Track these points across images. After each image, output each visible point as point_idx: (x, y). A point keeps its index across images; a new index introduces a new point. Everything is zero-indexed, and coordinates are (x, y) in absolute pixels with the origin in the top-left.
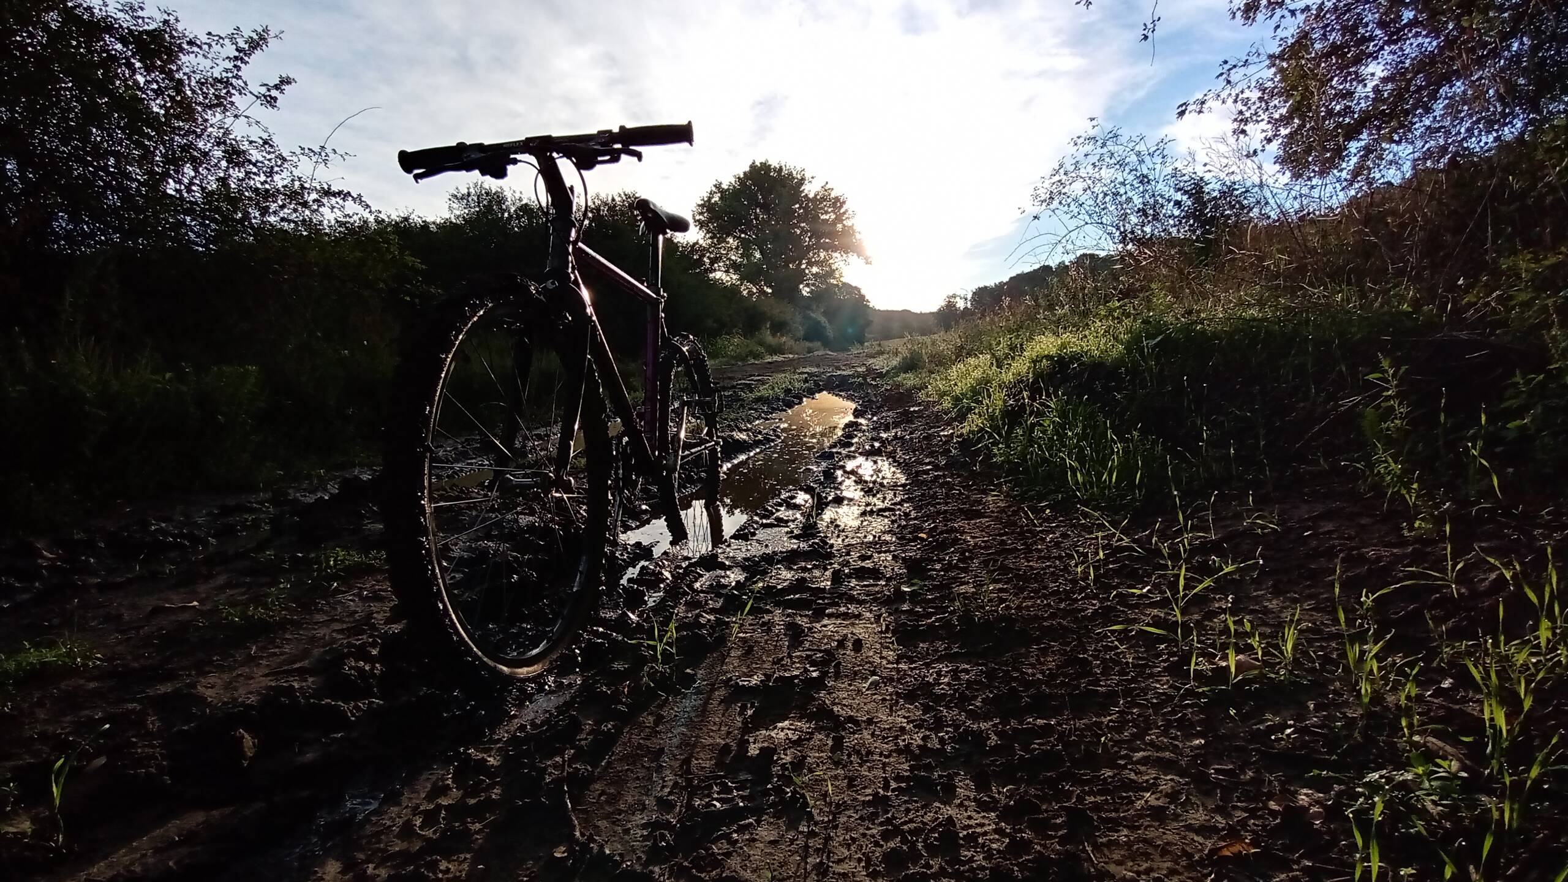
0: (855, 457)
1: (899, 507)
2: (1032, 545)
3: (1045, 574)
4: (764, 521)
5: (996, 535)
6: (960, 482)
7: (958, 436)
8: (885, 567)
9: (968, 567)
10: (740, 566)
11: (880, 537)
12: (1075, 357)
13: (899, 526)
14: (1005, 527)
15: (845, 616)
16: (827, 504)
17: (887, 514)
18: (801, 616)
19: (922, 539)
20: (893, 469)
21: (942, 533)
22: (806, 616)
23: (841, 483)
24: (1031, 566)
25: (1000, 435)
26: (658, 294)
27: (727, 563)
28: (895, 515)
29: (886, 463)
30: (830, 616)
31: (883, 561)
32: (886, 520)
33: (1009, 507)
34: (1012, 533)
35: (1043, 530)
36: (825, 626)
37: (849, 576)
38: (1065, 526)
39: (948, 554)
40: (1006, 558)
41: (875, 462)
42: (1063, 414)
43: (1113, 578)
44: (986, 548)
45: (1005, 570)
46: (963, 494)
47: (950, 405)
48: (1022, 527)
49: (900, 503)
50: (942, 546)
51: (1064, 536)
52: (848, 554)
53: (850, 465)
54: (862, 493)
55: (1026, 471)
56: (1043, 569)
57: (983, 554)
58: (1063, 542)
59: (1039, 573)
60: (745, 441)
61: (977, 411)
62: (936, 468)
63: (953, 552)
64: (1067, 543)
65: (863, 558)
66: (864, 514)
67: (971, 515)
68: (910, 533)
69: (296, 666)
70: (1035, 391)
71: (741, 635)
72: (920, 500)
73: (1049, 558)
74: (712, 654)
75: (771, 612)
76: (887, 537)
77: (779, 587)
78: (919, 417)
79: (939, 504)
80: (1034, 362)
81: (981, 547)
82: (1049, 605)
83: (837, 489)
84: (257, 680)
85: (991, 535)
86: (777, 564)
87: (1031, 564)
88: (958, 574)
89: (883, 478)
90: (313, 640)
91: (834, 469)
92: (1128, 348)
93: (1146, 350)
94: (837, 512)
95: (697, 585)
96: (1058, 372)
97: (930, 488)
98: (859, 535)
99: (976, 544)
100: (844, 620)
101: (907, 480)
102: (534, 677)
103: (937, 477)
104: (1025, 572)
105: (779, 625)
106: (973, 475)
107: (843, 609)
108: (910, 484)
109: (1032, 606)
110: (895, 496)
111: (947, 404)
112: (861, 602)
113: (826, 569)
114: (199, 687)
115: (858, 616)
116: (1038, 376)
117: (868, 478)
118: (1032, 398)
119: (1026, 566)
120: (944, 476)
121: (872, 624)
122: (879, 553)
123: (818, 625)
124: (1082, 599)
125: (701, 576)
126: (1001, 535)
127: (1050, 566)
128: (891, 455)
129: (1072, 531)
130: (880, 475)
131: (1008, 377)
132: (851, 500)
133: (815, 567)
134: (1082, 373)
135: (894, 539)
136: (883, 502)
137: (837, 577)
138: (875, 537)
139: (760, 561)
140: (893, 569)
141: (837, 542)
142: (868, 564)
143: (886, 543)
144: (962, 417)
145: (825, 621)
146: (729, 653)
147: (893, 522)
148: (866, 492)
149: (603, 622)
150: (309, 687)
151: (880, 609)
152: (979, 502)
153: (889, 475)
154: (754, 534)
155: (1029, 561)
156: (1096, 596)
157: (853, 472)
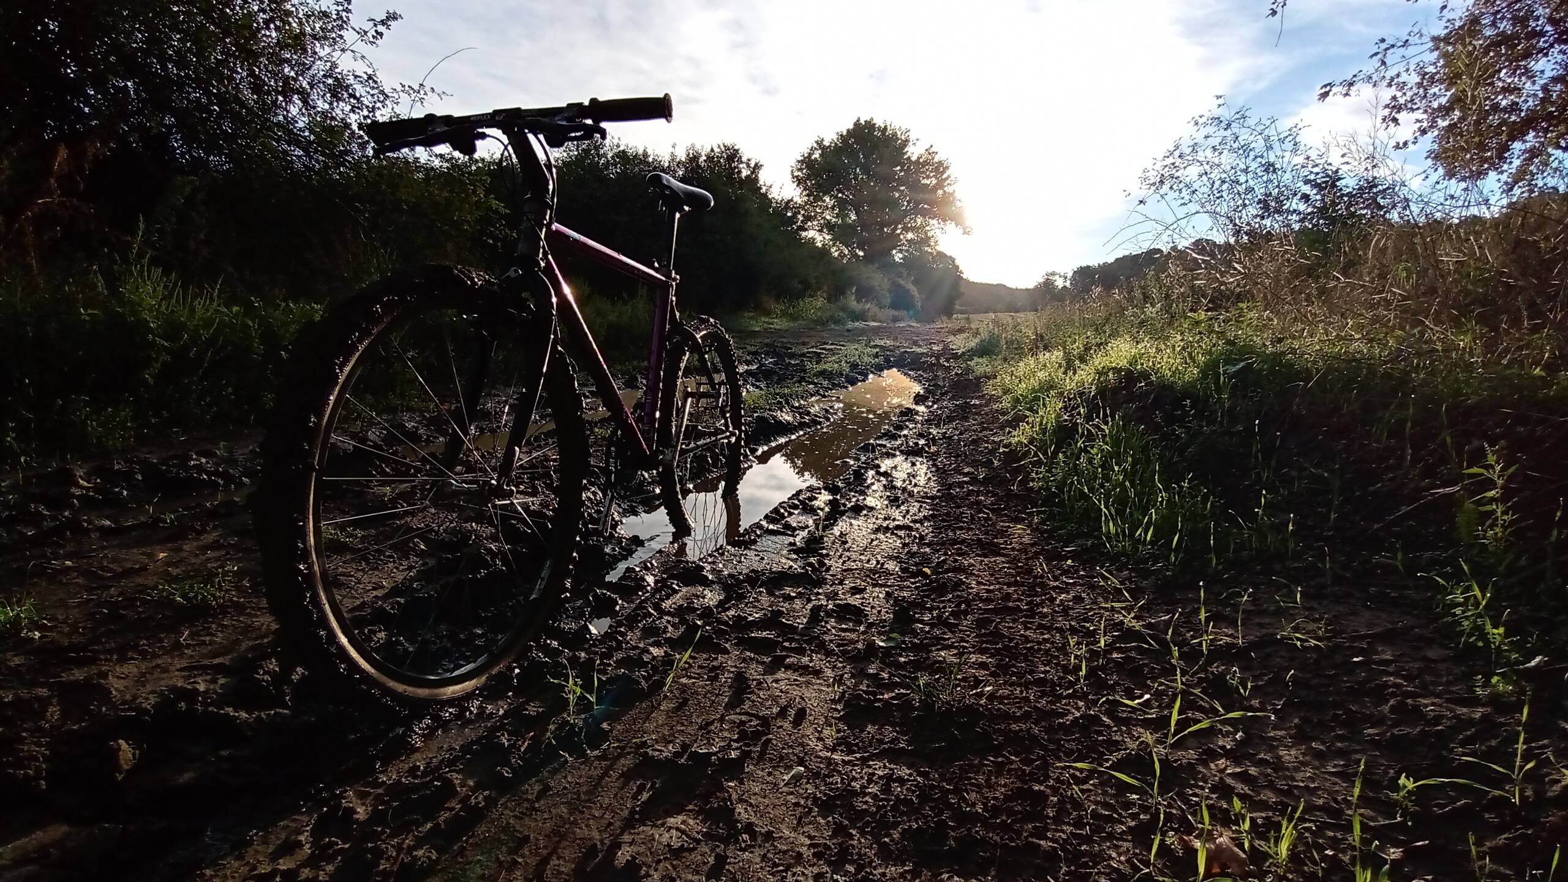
0: (894, 456)
1: (918, 525)
2: (1037, 605)
3: (1040, 649)
4: (771, 527)
5: (1005, 584)
6: (992, 504)
7: (1005, 446)
8: (873, 607)
9: (958, 625)
10: (722, 583)
11: (883, 564)
12: (1145, 375)
13: (908, 552)
14: (1018, 574)
15: (804, 670)
16: (843, 513)
17: (902, 533)
18: (758, 662)
19: (925, 575)
20: (930, 475)
21: (947, 571)
22: (763, 663)
23: (868, 487)
24: (1026, 637)
25: (1045, 454)
26: (668, 275)
27: (710, 577)
28: (909, 536)
29: (924, 467)
30: (788, 667)
31: (874, 598)
32: (899, 541)
33: (1033, 545)
34: (1023, 585)
35: (1057, 587)
36: (777, 681)
37: (829, 614)
38: (1082, 585)
39: (943, 602)
40: (1003, 620)
41: (913, 464)
42: (1116, 442)
43: (1112, 674)
44: (988, 601)
45: (997, 635)
46: (990, 519)
47: (1009, 405)
48: (1036, 577)
49: (921, 522)
50: (941, 589)
51: (1078, 599)
52: (841, 583)
53: (886, 465)
54: (886, 502)
55: (1061, 504)
56: (1039, 643)
57: (980, 609)
58: (1073, 609)
59: (1032, 648)
60: (788, 423)
61: (1030, 420)
62: (974, 480)
63: (949, 601)
64: (1079, 609)
65: (856, 591)
66: (877, 531)
67: (989, 549)
68: (916, 564)
69: (216, 661)
70: (1093, 409)
71: (684, 680)
72: (944, 521)
73: (1049, 629)
74: (641, 703)
75: (728, 653)
76: (891, 566)
77: (751, 618)
78: (976, 414)
79: (961, 528)
80: (1100, 373)
81: (981, 600)
82: (1027, 699)
83: (862, 493)
84: (172, 674)
85: (999, 583)
86: (760, 587)
87: (1028, 633)
88: (944, 633)
89: (916, 485)
90: (247, 630)
91: (866, 469)
92: (1204, 373)
93: (1222, 378)
94: (851, 524)
95: (666, 605)
96: (1124, 388)
97: (958, 507)
98: (862, 557)
99: (977, 594)
100: (800, 675)
101: (938, 491)
102: (458, 699)
103: (970, 493)
104: (1017, 643)
105: (729, 672)
106: (1010, 495)
107: (805, 660)
108: (940, 498)
109: (1008, 697)
110: (919, 511)
111: (1006, 403)
112: (829, 653)
113: (809, 600)
114: (110, 677)
115: (817, 673)
116: (1102, 391)
117: (899, 484)
118: (1089, 418)
119: (1022, 635)
120: (978, 493)
121: (828, 686)
122: (874, 585)
123: (769, 678)
124: (1068, 696)
125: (676, 592)
126: (1009, 585)
127: (1046, 641)
128: (932, 457)
129: (1088, 594)
130: (914, 481)
131: (1070, 384)
132: (871, 509)
133: (800, 595)
134: (1147, 394)
135: (897, 569)
136: (904, 517)
137: (816, 615)
138: (878, 562)
139: (743, 581)
140: (879, 612)
141: (835, 565)
142: (855, 601)
143: (888, 573)
144: (1015, 423)
145: (780, 675)
146: (659, 705)
147: (905, 545)
148: (891, 501)
149: (558, 634)
150: (215, 692)
151: (844, 667)
152: (1003, 533)
153: (922, 483)
154: (754, 542)
155: (1026, 629)
156: (1084, 696)
157: (886, 474)
